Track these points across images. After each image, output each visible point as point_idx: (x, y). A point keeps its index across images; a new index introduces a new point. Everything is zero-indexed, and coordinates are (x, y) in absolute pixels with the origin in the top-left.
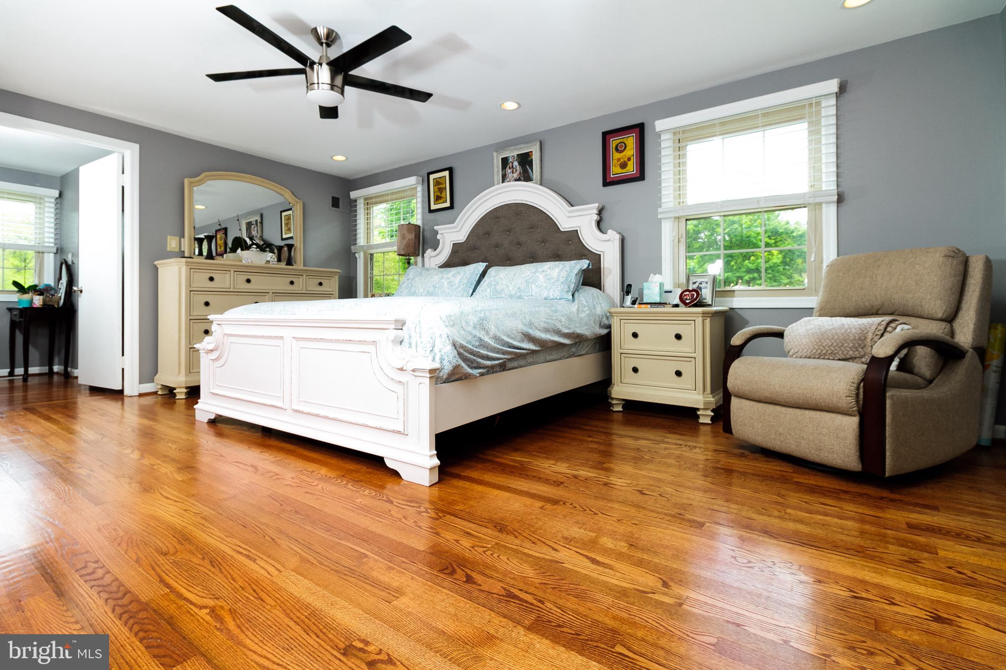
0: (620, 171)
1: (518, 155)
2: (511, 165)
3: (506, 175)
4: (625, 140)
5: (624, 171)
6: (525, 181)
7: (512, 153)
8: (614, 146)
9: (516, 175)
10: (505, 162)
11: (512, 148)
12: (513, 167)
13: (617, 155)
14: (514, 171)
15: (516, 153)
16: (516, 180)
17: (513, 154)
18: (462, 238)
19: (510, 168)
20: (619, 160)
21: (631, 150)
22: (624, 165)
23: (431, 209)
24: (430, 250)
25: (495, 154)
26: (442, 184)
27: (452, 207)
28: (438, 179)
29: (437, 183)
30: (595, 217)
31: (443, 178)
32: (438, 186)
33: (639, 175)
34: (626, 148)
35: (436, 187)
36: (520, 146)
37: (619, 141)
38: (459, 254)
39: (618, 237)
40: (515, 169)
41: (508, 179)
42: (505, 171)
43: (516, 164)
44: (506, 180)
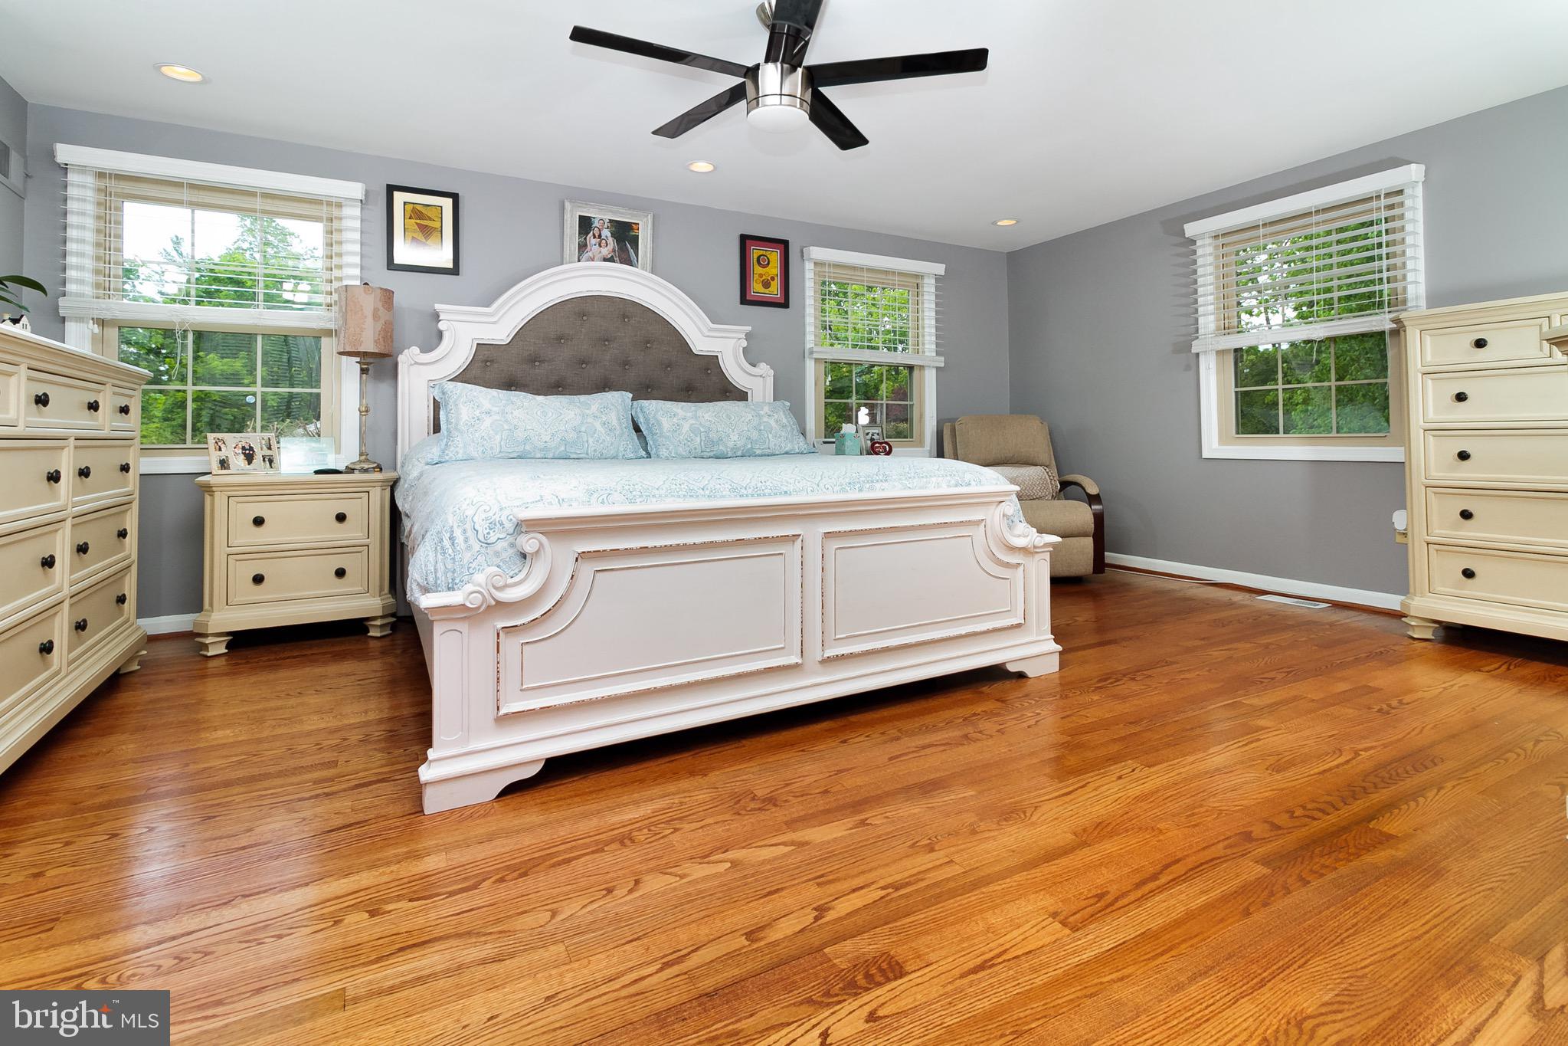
0: (762, 290)
1: (611, 221)
2: (596, 231)
3: (586, 246)
4: (768, 253)
5: (767, 291)
6: (621, 263)
8: (755, 257)
9: (606, 251)
10: (585, 224)
11: (604, 207)
12: (600, 236)
13: (758, 270)
14: (603, 244)
15: (608, 217)
16: (605, 260)
17: (603, 217)
18: (503, 337)
19: (595, 237)
20: (761, 276)
21: (774, 269)
22: (766, 284)
23: (395, 262)
24: (415, 350)
25: (568, 205)
26: (430, 219)
27: (455, 271)
28: (418, 207)
29: (416, 213)
30: (745, 344)
31: (433, 208)
32: (418, 221)
33: (783, 301)
34: (768, 264)
35: (413, 221)
36: (615, 208)
37: (761, 252)
38: (496, 366)
39: (772, 372)
40: (604, 241)
41: (590, 254)
42: (585, 239)
43: (606, 233)
44: (585, 256)
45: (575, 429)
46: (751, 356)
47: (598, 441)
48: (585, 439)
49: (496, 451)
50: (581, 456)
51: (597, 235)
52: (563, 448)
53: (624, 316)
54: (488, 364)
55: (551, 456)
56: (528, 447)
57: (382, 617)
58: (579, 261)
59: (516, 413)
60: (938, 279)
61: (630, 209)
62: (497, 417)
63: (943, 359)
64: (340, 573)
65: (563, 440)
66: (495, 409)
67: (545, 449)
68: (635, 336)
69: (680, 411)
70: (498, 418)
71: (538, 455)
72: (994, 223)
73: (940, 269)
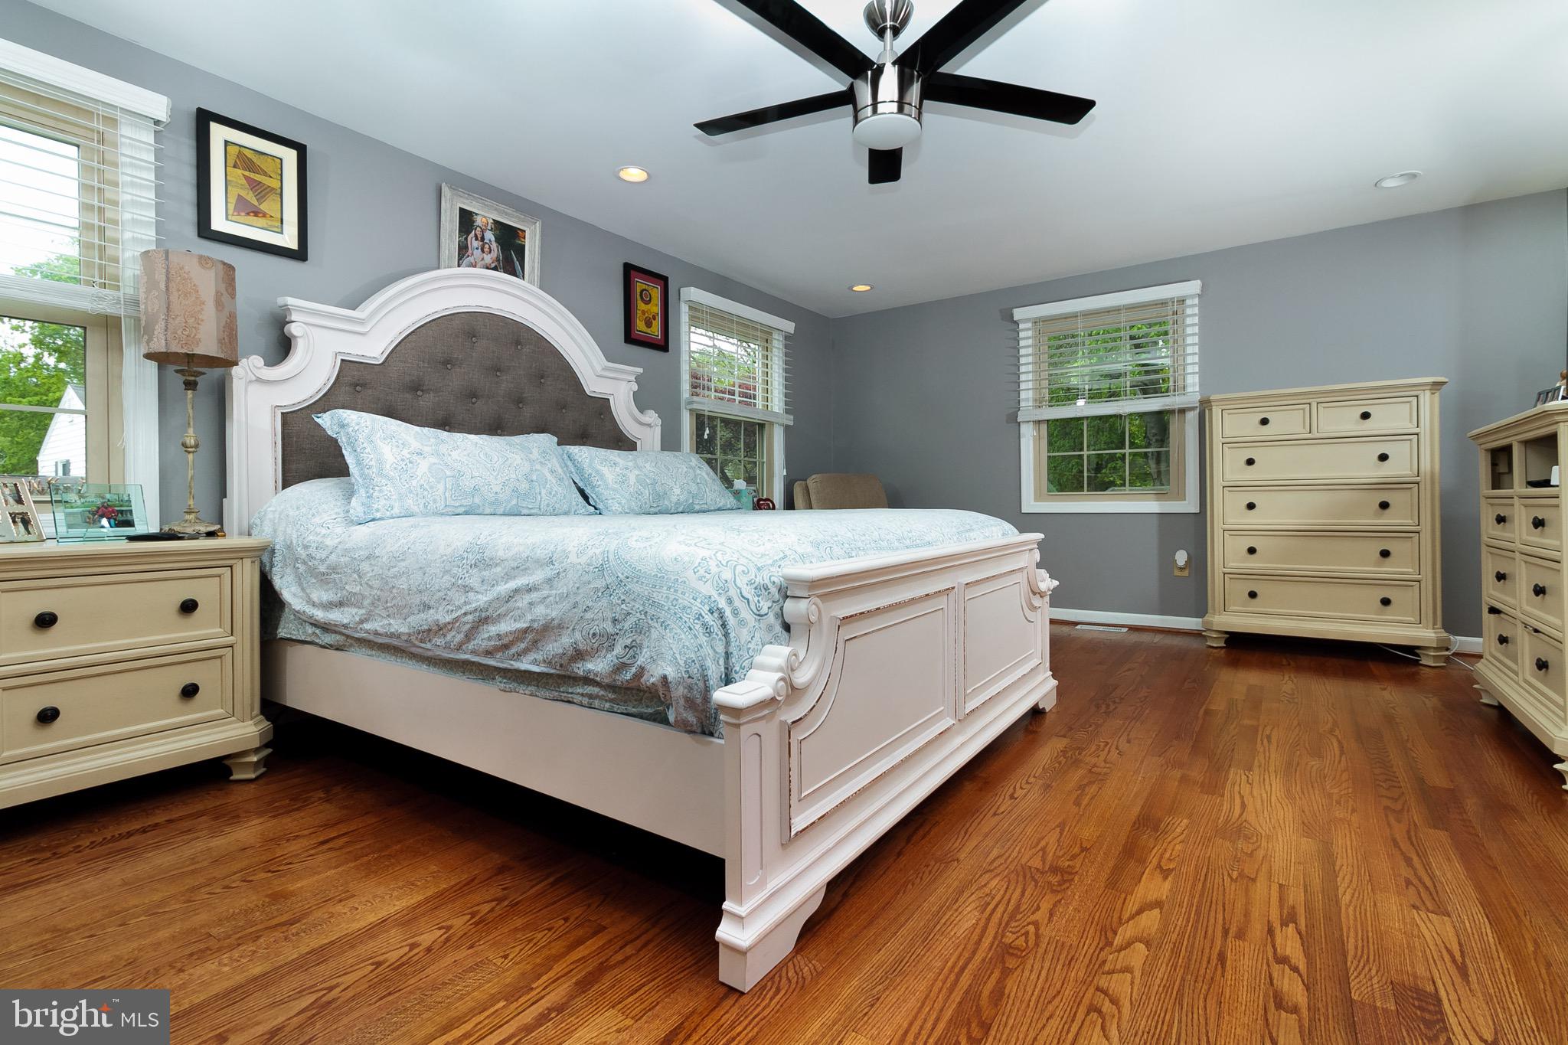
0: (645, 329)
1: (496, 222)
2: (479, 231)
3: (466, 247)
4: (650, 288)
5: (650, 330)
6: (505, 272)
7: (485, 215)
8: (639, 291)
9: (488, 259)
10: (466, 219)
11: (489, 202)
12: (483, 239)
13: (641, 305)
14: (486, 249)
15: (492, 216)
18: (376, 353)
20: (643, 312)
21: (655, 308)
22: (649, 324)
23: (213, 227)
24: (257, 361)
25: (446, 191)
26: (265, 174)
27: (300, 254)
28: (246, 152)
29: (242, 160)
30: (635, 387)
31: (269, 159)
32: (247, 173)
33: (663, 344)
34: (650, 300)
35: (240, 172)
36: (501, 207)
37: (644, 287)
38: (370, 392)
39: (659, 422)
40: (487, 246)
41: (471, 259)
42: (466, 239)
43: (489, 236)
44: (466, 261)
45: (526, 477)
46: (641, 402)
47: (550, 493)
48: (538, 491)
49: (441, 505)
50: (533, 511)
51: (479, 236)
52: (514, 502)
53: (518, 343)
54: (358, 388)
55: (501, 511)
56: (477, 500)
57: (256, 751)
58: (459, 266)
59: (455, 454)
60: (787, 337)
61: (517, 211)
62: (433, 460)
63: (792, 417)
64: (190, 692)
65: (515, 491)
66: (426, 449)
67: (496, 502)
68: (531, 367)
69: (618, 460)
70: (436, 461)
71: (488, 511)
72: (851, 288)
73: (789, 326)
